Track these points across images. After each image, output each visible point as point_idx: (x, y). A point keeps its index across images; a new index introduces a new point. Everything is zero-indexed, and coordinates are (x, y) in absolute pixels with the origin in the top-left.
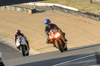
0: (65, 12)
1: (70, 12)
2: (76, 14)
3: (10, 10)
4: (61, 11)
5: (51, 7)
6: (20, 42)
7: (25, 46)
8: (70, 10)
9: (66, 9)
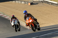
0: (50, 4)
1: (52, 4)
2: (56, 5)
3: (18, 3)
4: (47, 4)
5: (42, 1)
6: (14, 23)
7: (17, 25)
8: (53, 3)
9: (50, 3)
